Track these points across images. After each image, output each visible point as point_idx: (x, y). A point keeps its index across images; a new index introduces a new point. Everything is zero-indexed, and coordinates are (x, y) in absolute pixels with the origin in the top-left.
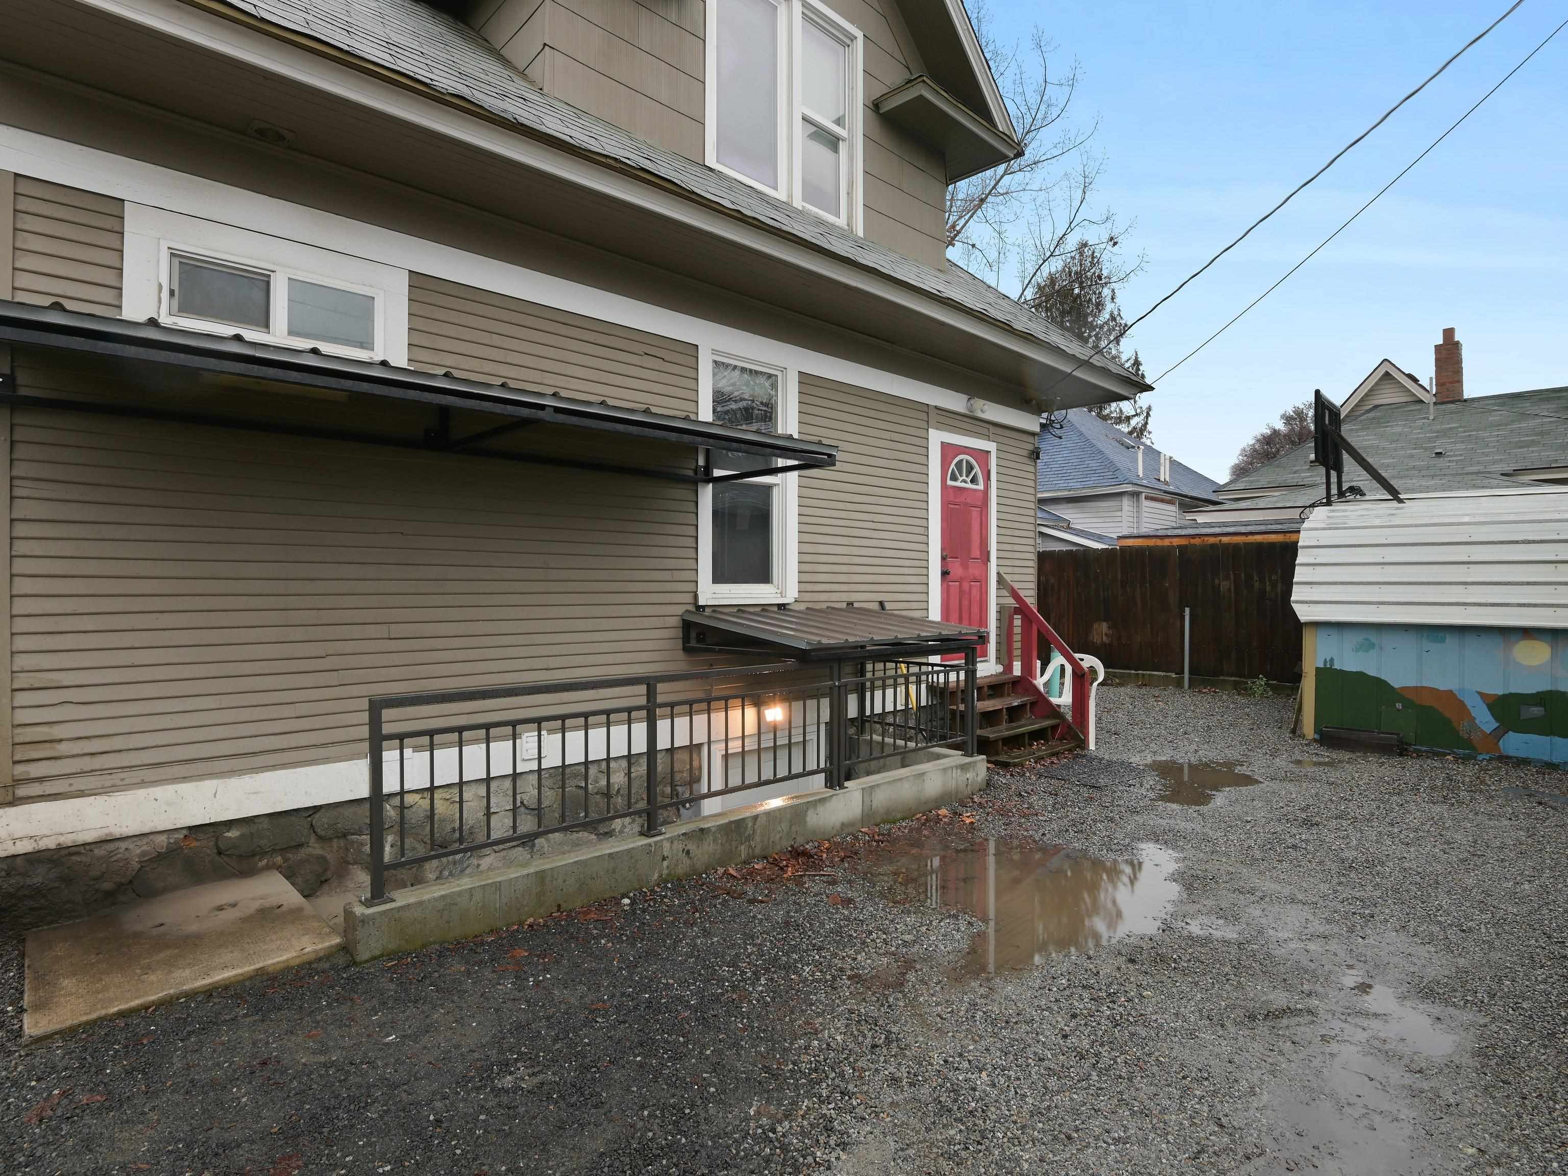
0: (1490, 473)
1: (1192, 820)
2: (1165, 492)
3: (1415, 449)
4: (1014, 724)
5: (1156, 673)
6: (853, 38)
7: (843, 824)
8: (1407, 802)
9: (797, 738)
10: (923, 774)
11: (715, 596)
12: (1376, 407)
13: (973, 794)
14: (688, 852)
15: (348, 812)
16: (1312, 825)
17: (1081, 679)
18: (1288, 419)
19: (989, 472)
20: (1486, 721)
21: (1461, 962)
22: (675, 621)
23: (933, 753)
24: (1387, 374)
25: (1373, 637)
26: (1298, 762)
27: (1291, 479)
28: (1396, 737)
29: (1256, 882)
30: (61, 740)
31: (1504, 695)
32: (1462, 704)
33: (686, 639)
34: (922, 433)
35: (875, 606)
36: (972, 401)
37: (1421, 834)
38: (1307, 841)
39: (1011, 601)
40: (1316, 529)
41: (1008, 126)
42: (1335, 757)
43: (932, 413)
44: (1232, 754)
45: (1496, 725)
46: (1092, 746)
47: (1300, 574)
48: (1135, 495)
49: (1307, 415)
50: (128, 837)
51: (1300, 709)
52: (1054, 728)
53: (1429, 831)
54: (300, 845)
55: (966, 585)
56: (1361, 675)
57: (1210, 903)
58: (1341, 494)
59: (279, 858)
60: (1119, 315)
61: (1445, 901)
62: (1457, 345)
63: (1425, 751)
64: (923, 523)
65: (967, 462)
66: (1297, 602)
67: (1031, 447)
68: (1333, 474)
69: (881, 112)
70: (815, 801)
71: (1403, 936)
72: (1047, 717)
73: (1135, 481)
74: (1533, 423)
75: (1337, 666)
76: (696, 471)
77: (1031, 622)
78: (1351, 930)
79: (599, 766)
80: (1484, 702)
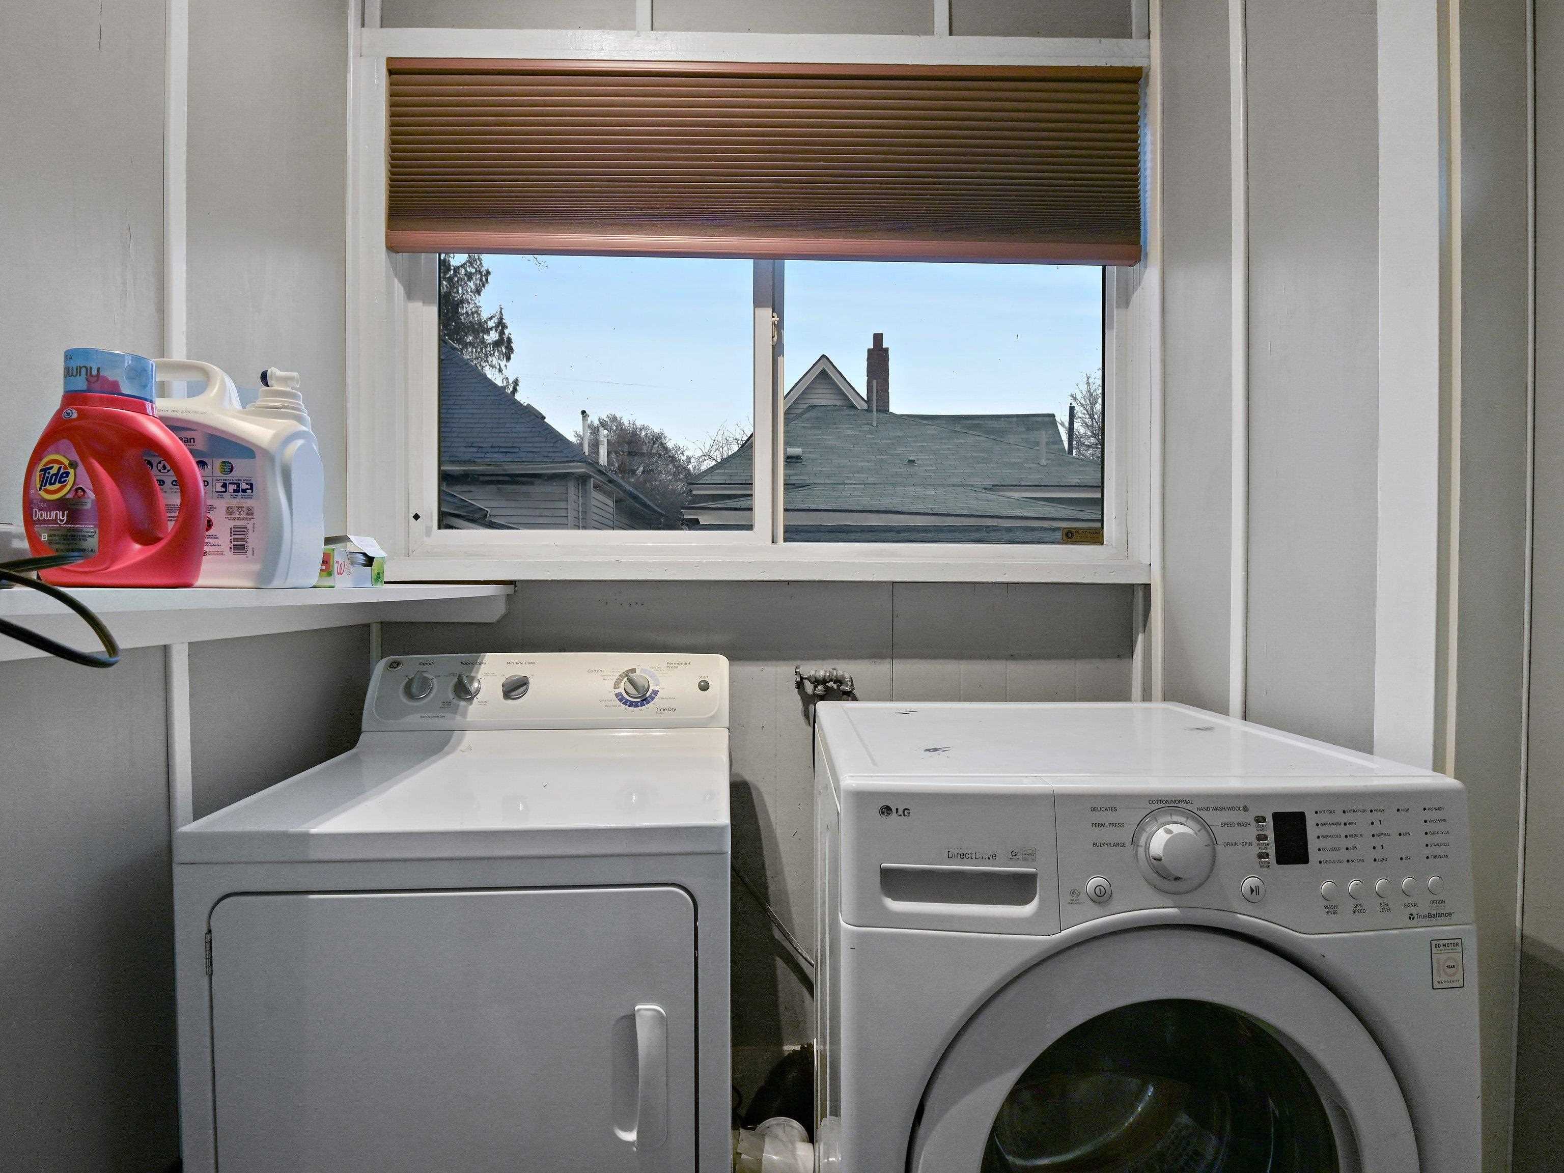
0: (973, 486)
12: (814, 406)
24: (825, 371)
48: (581, 480)
62: (886, 352)
73: (588, 459)
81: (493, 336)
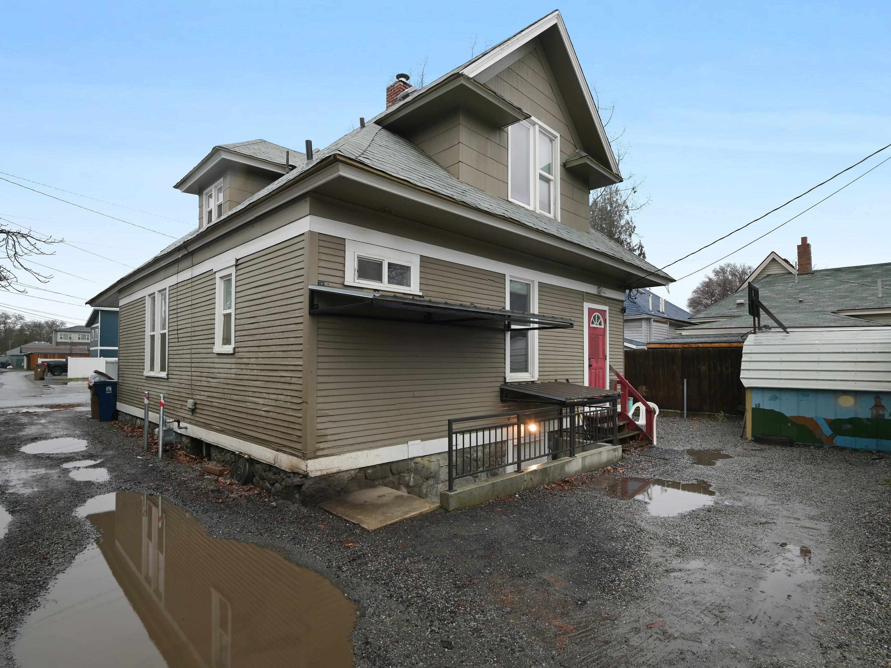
0: (826, 311)
1: (711, 471)
2: (663, 318)
3: (789, 298)
4: (621, 433)
5: (670, 410)
6: (556, 137)
7: (576, 471)
8: (796, 464)
9: (538, 439)
10: (601, 452)
11: (511, 378)
12: (769, 275)
13: (618, 461)
14: (532, 479)
15: (401, 464)
16: (760, 472)
17: (650, 412)
18: (717, 273)
19: (606, 319)
20: (827, 431)
21: (822, 511)
22: (498, 389)
23: (598, 445)
24: (774, 259)
25: (777, 394)
26: (745, 449)
27: (727, 312)
28: (788, 438)
29: (744, 490)
30: (328, 435)
31: (835, 420)
32: (816, 424)
33: (501, 396)
34: (580, 304)
35: (565, 381)
36: (600, 289)
37: (803, 474)
38: (759, 477)
39: (615, 378)
40: (751, 345)
41: (617, 171)
42: (762, 447)
43: (585, 295)
44: (718, 446)
45: (832, 432)
46: (655, 443)
47: (743, 366)
48: (648, 320)
49: (727, 270)
50: (344, 471)
51: (745, 427)
52: (638, 435)
53: (806, 474)
54: (387, 477)
55: (597, 371)
56: (772, 411)
57: (729, 496)
58: (760, 328)
59: (381, 481)
60: (631, 221)
61: (815, 495)
62: (808, 246)
63: (801, 445)
64: (581, 344)
65: (598, 316)
66: (743, 378)
67: (621, 307)
68: (756, 319)
69: (566, 167)
70: (568, 461)
71: (801, 504)
72: (634, 430)
73: (649, 313)
74: (846, 286)
75: (761, 407)
76: (505, 326)
77: (626, 387)
78: (783, 503)
79: (474, 449)
80: (827, 423)
81: (637, 253)
